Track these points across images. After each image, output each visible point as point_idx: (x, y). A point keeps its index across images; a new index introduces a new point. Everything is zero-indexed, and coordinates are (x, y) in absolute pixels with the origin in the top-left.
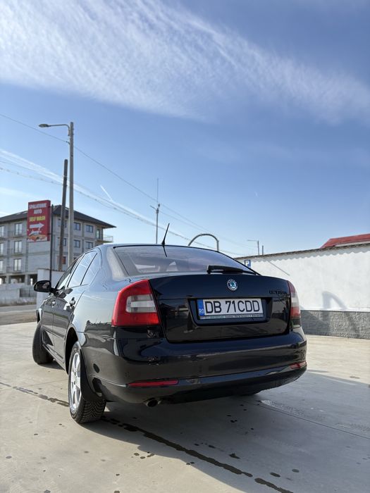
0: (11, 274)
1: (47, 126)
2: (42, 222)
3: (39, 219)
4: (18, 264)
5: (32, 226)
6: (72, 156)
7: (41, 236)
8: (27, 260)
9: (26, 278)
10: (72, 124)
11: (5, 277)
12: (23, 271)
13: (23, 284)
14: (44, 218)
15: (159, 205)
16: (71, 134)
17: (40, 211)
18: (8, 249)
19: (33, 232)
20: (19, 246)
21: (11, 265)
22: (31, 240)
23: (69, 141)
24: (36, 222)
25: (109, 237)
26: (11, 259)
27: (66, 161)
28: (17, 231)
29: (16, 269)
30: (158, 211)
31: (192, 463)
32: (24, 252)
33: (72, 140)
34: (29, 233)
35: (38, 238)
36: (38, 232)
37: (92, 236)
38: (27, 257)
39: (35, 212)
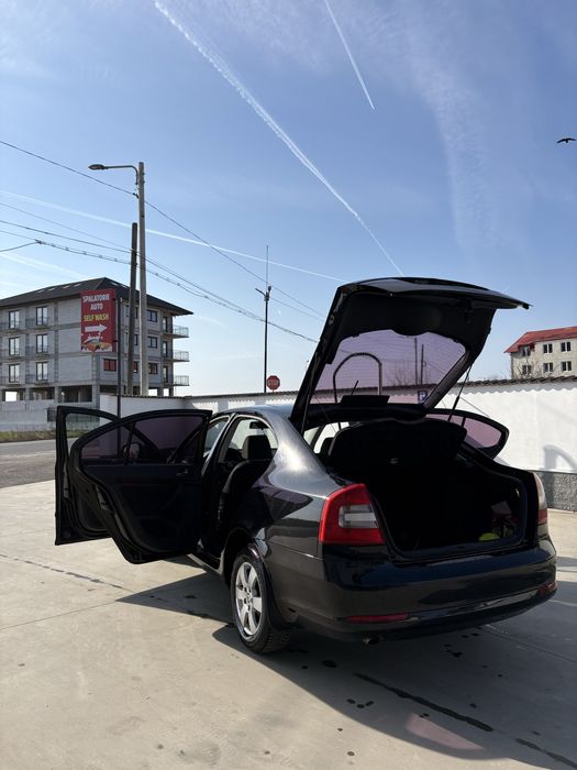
0: (33, 386)
1: (102, 167)
2: (103, 322)
3: (98, 317)
4: (44, 370)
5: (88, 329)
6: (142, 216)
7: (102, 345)
8: (56, 364)
9: (56, 392)
10: (141, 164)
11: (24, 389)
12: (51, 380)
13: (52, 401)
14: (106, 317)
15: (269, 289)
16: (141, 182)
17: (101, 306)
18: (27, 348)
19: (90, 338)
20: (44, 342)
21: (32, 372)
22: (88, 350)
23: (137, 192)
24: (95, 323)
25: (180, 328)
26: (32, 363)
27: (135, 225)
28: (39, 319)
29: (40, 378)
30: (267, 298)
31: (426, 715)
32: (52, 352)
33: (142, 190)
34: (83, 339)
35: (98, 347)
36: (98, 338)
37: (155, 327)
38: (56, 359)
39: (93, 307)
